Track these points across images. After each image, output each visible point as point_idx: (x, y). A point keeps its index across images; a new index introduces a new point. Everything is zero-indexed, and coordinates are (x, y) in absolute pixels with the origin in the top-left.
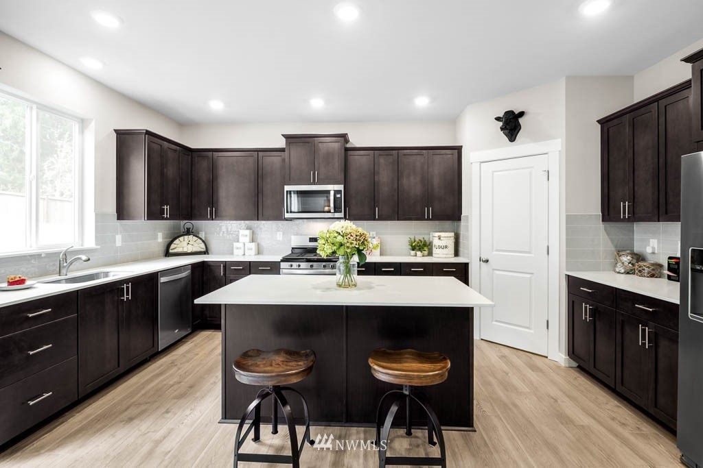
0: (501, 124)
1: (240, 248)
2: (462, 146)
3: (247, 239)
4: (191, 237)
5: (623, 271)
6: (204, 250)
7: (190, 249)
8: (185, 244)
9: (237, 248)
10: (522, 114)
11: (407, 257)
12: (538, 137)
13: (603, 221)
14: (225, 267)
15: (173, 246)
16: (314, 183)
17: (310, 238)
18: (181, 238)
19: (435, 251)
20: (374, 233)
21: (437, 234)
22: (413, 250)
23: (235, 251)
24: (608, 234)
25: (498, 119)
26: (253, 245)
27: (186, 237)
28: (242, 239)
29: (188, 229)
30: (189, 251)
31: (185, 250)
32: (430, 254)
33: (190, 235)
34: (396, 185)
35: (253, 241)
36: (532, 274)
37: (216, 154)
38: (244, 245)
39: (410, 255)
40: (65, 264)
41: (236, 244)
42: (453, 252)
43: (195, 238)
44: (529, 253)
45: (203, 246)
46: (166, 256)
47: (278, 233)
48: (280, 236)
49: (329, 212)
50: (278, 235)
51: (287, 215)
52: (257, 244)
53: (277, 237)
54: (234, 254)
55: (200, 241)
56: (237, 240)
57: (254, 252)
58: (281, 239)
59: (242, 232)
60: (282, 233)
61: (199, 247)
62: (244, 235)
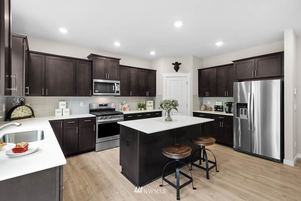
0: (174, 66)
1: (60, 112)
2: (156, 71)
3: (65, 107)
4: (24, 107)
5: (203, 110)
6: (31, 115)
7: (23, 115)
8: (20, 112)
9: (58, 112)
10: (180, 64)
11: (137, 111)
12: (185, 72)
13: (199, 96)
14: (63, 123)
15: (13, 114)
16: (107, 79)
17: (100, 105)
18: (19, 108)
19: (147, 108)
20: (125, 101)
21: (149, 101)
22: (139, 108)
23: (56, 114)
24: (199, 100)
25: (173, 64)
26: (68, 110)
27: (21, 107)
28: (61, 107)
29: (22, 102)
30: (22, 116)
31: (20, 116)
32: (145, 109)
33: (23, 105)
34: (137, 82)
35: (67, 107)
36: (182, 113)
37: (47, 57)
38: (62, 110)
39: (138, 110)
41: (57, 110)
42: (153, 108)
43: (26, 108)
44: (182, 106)
45: (31, 112)
47: (81, 103)
48: (82, 104)
49: (114, 93)
50: (81, 104)
51: (94, 94)
52: (70, 109)
53: (80, 105)
54: (56, 115)
55: (29, 109)
56: (58, 108)
57: (69, 113)
58: (83, 106)
59: (61, 103)
60: (82, 103)
61: (28, 113)
62: (62, 105)
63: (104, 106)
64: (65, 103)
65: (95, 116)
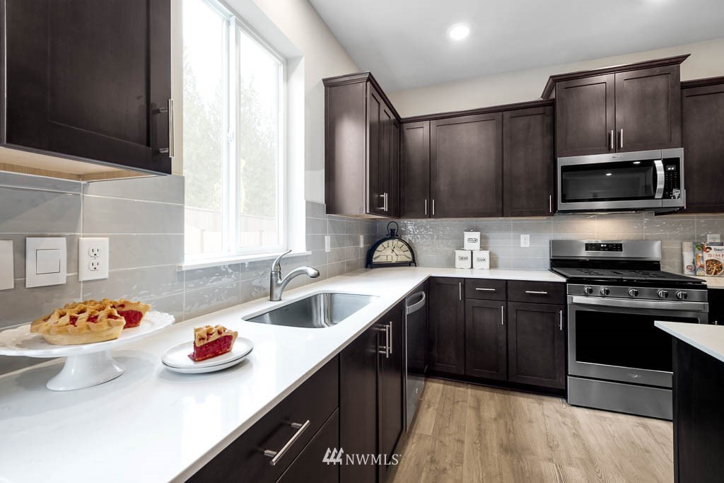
1: (466, 258)
3: (477, 246)
4: (396, 241)
6: (410, 260)
7: (395, 259)
8: (389, 252)
14: (463, 286)
15: (376, 254)
17: (588, 245)
18: (385, 244)
23: (458, 263)
26: (486, 254)
27: (390, 242)
28: (468, 245)
29: (392, 231)
30: (394, 262)
31: (389, 260)
33: (394, 238)
35: (483, 248)
37: (434, 123)
38: (472, 253)
40: (279, 282)
41: (459, 253)
43: (401, 243)
45: (409, 254)
46: (366, 267)
47: (521, 236)
48: (525, 240)
49: (653, 198)
50: (522, 240)
51: (562, 206)
52: (490, 253)
53: (520, 244)
54: (456, 266)
55: (405, 247)
56: (461, 247)
57: (487, 264)
58: (528, 246)
59: (467, 235)
60: (528, 236)
61: (405, 256)
62: (471, 239)
63: (604, 249)
64: (477, 235)
65: (563, 280)
